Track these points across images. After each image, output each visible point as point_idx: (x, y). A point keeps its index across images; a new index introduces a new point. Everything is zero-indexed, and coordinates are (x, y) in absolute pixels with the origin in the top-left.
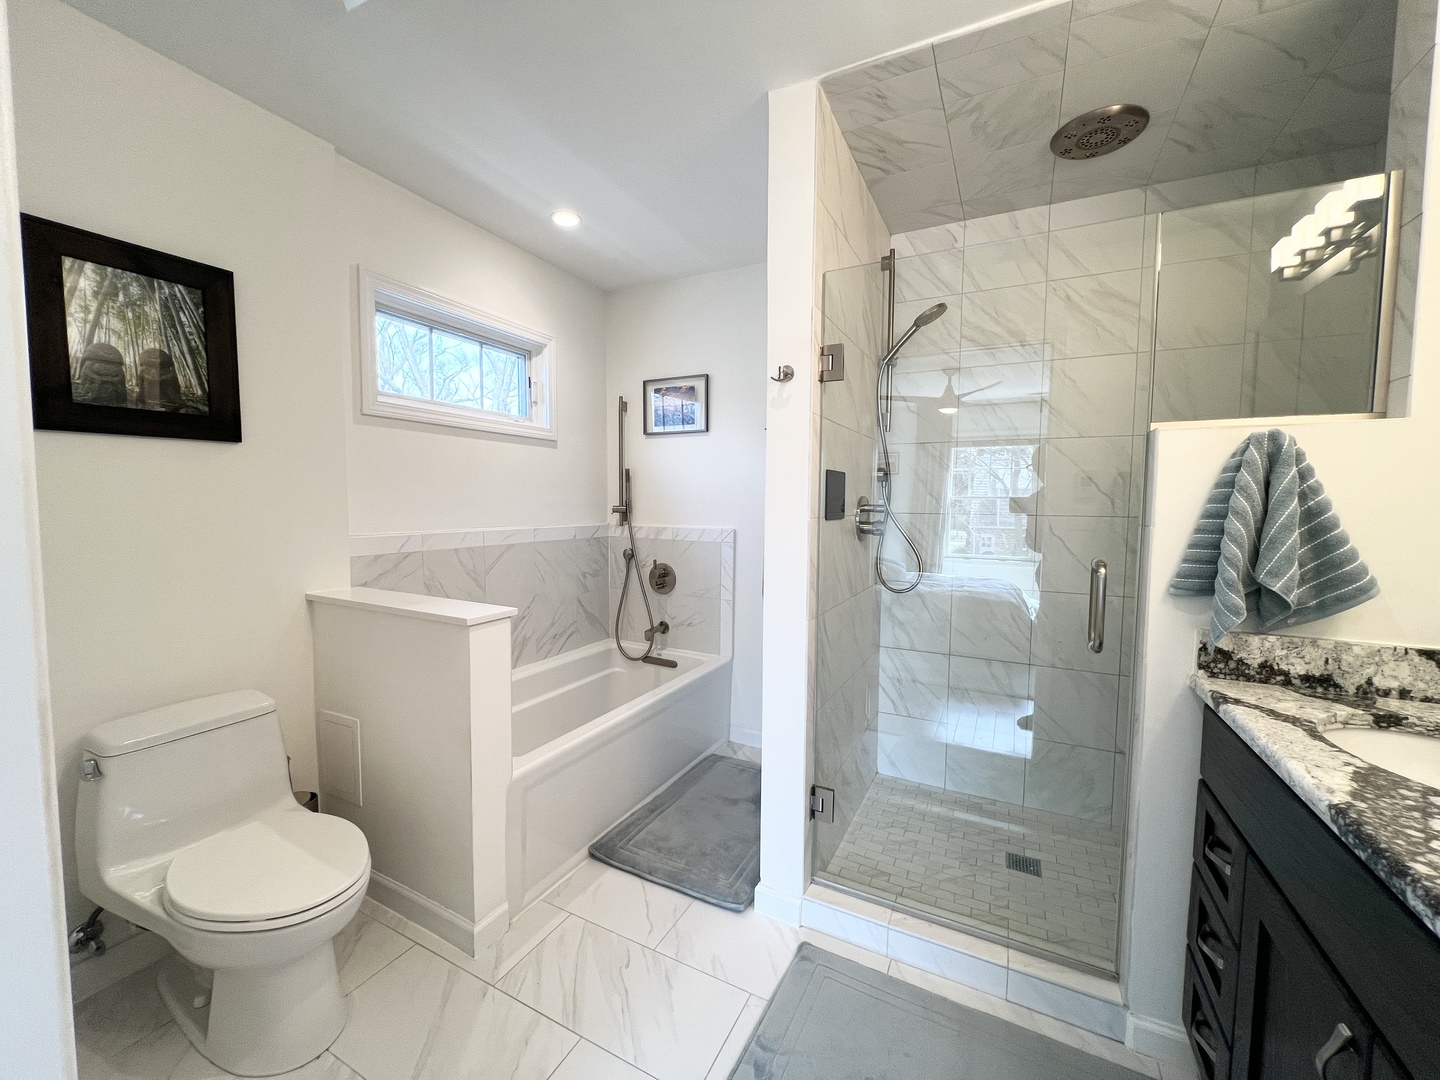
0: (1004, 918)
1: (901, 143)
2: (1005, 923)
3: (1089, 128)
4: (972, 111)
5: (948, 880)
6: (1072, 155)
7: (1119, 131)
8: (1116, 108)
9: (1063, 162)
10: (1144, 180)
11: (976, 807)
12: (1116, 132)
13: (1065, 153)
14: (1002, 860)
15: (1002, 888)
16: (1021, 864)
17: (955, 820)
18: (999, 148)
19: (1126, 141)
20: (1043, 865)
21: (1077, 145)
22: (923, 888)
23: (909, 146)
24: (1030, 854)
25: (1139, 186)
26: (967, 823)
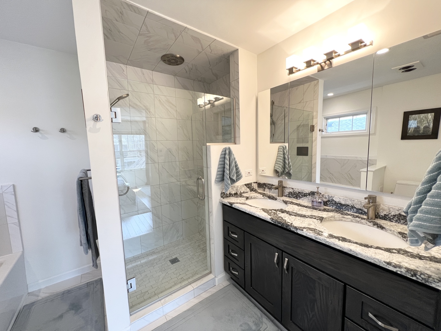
0: (182, 278)
1: (119, 32)
2: (183, 279)
3: (173, 58)
4: (148, 37)
5: (163, 279)
6: (166, 62)
7: (178, 62)
8: (178, 56)
9: (162, 62)
10: (175, 74)
11: (153, 253)
12: (177, 62)
13: (164, 61)
14: (170, 263)
15: (176, 271)
16: (174, 261)
17: (151, 260)
18: (149, 51)
19: (178, 65)
20: (178, 258)
21: (168, 61)
22: (159, 287)
23: (121, 34)
24: (174, 257)
25: (173, 75)
26: (154, 259)
